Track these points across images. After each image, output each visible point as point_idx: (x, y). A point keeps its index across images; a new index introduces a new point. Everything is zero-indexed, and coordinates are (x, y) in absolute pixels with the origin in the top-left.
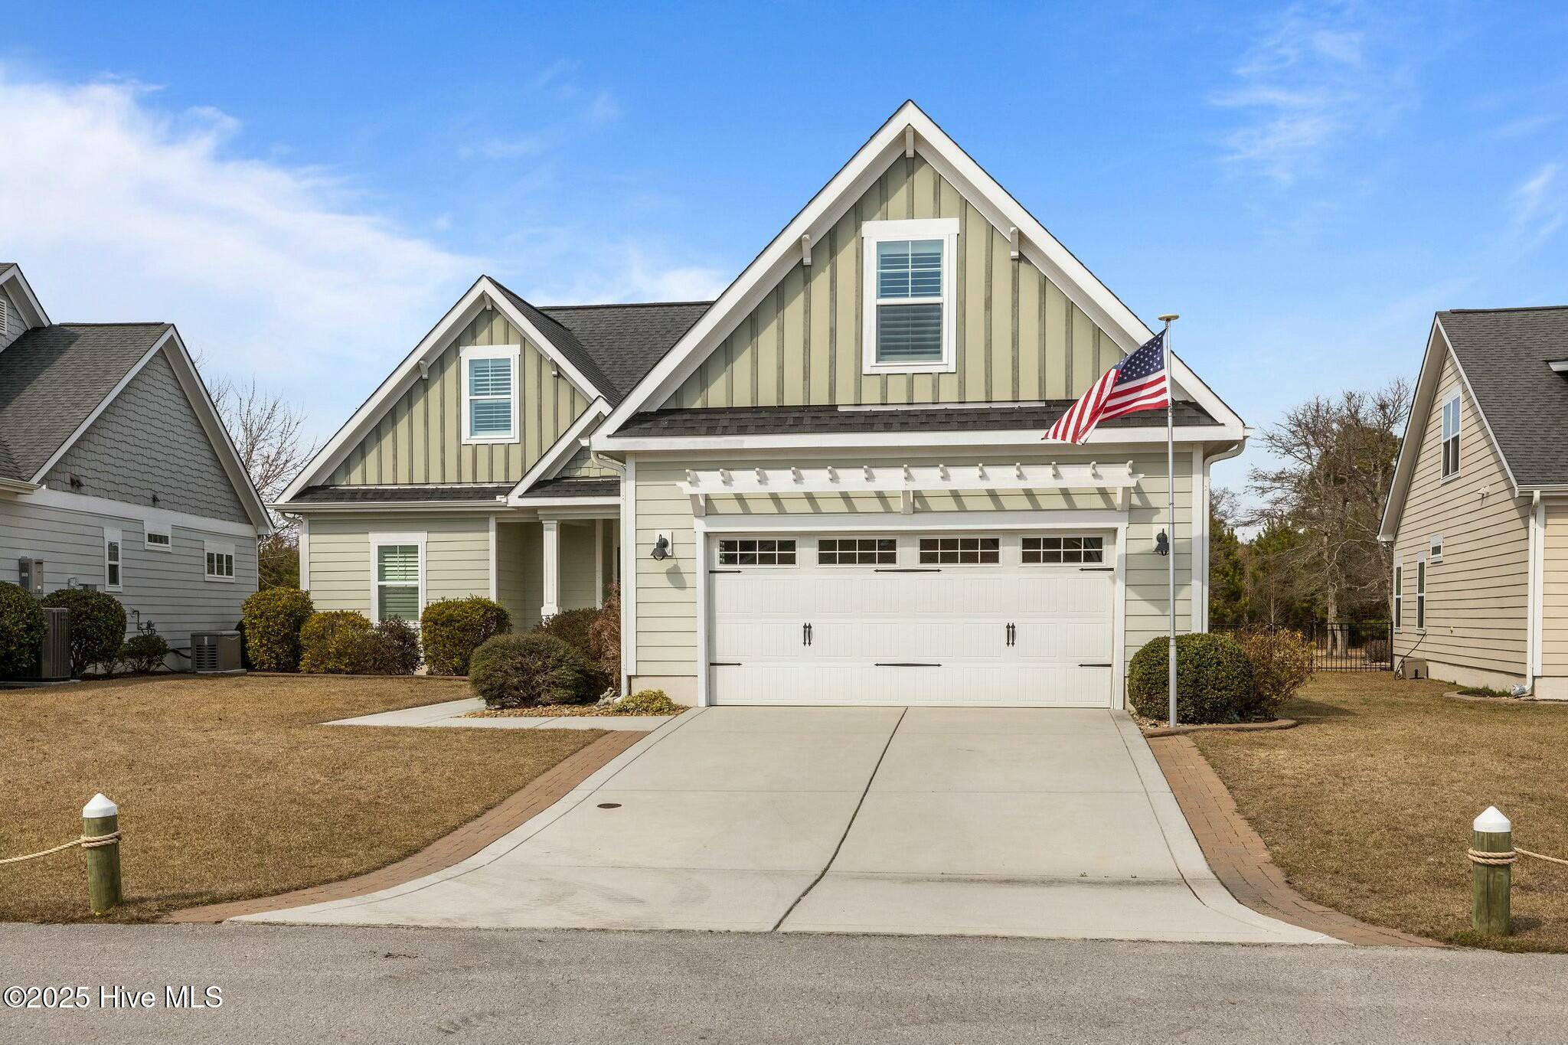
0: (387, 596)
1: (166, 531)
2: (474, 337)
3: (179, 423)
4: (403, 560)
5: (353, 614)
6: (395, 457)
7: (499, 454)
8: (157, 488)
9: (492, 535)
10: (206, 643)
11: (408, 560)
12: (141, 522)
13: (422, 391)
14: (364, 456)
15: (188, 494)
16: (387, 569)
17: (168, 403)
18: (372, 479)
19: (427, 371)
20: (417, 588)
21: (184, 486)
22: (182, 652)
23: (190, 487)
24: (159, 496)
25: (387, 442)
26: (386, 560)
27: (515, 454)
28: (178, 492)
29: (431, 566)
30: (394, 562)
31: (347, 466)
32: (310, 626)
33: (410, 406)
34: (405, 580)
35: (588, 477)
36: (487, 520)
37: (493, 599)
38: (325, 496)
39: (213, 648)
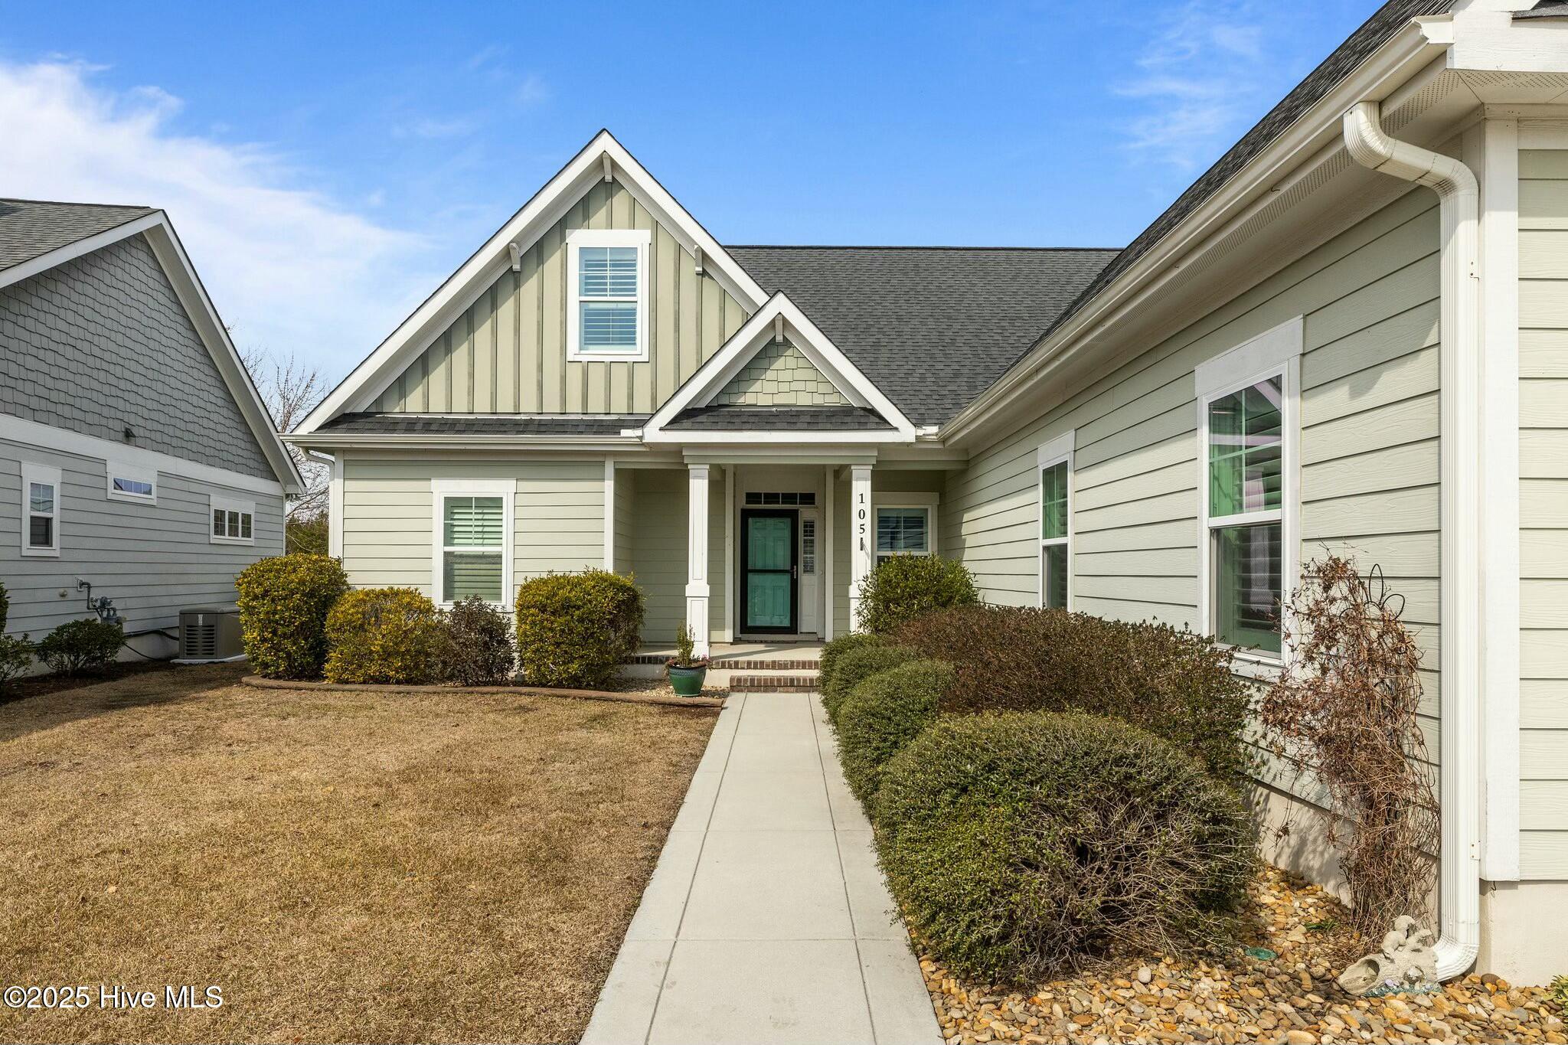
0: (456, 566)
1: (151, 479)
2: (586, 217)
3: (174, 345)
4: (480, 517)
5: (407, 593)
6: (472, 375)
7: (620, 375)
8: (133, 419)
9: (609, 486)
10: (201, 622)
11: (486, 517)
12: (104, 462)
13: (511, 286)
14: (426, 373)
15: (186, 436)
16: (456, 529)
17: (155, 315)
18: (438, 406)
19: (519, 260)
20: (500, 557)
21: (180, 424)
22: (168, 632)
23: (191, 427)
24: (135, 431)
25: (460, 354)
26: (456, 517)
27: (643, 376)
28: (170, 431)
29: (521, 525)
30: (469, 520)
31: (401, 386)
32: (341, 612)
33: (494, 307)
34: (483, 544)
35: (755, 405)
36: (602, 464)
37: (611, 571)
38: (370, 426)
39: (210, 629)
